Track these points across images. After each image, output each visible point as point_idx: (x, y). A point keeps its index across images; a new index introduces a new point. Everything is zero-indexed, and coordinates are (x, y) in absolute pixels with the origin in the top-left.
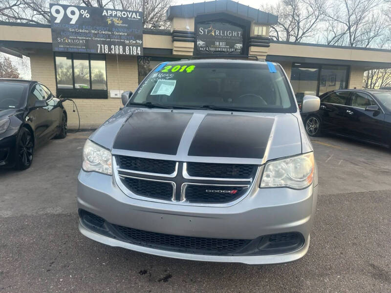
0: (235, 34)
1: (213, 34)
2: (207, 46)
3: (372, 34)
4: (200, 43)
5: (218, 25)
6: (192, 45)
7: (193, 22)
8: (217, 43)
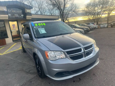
0: (20, 12)
1: (13, 12)
2: (12, 16)
3: (45, 11)
4: (10, 15)
5: (14, 9)
6: (7, 16)
7: (6, 7)
8: (15, 15)
